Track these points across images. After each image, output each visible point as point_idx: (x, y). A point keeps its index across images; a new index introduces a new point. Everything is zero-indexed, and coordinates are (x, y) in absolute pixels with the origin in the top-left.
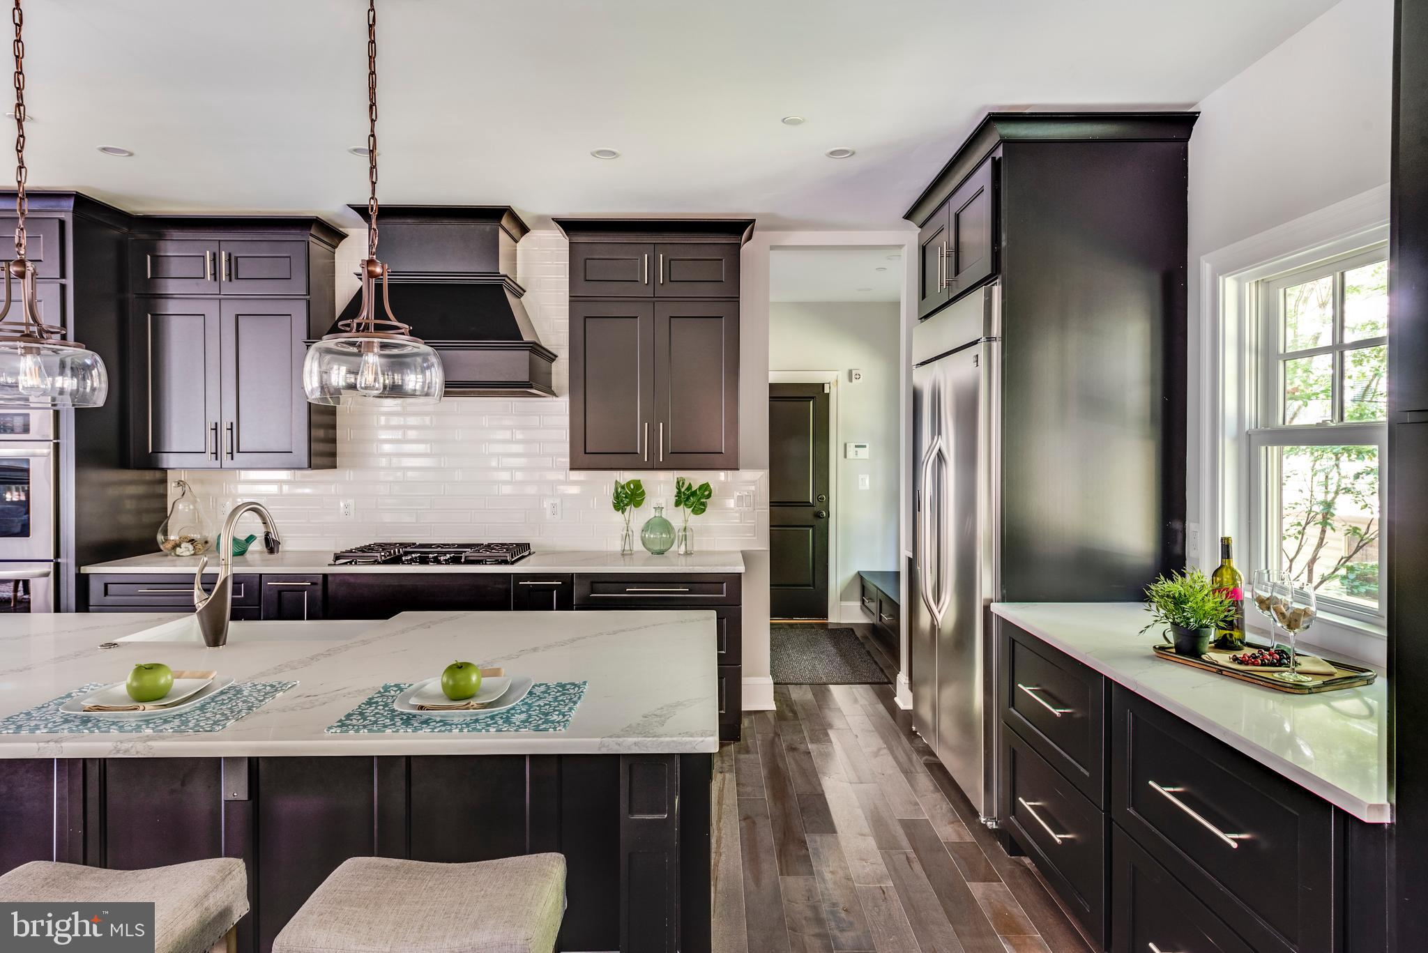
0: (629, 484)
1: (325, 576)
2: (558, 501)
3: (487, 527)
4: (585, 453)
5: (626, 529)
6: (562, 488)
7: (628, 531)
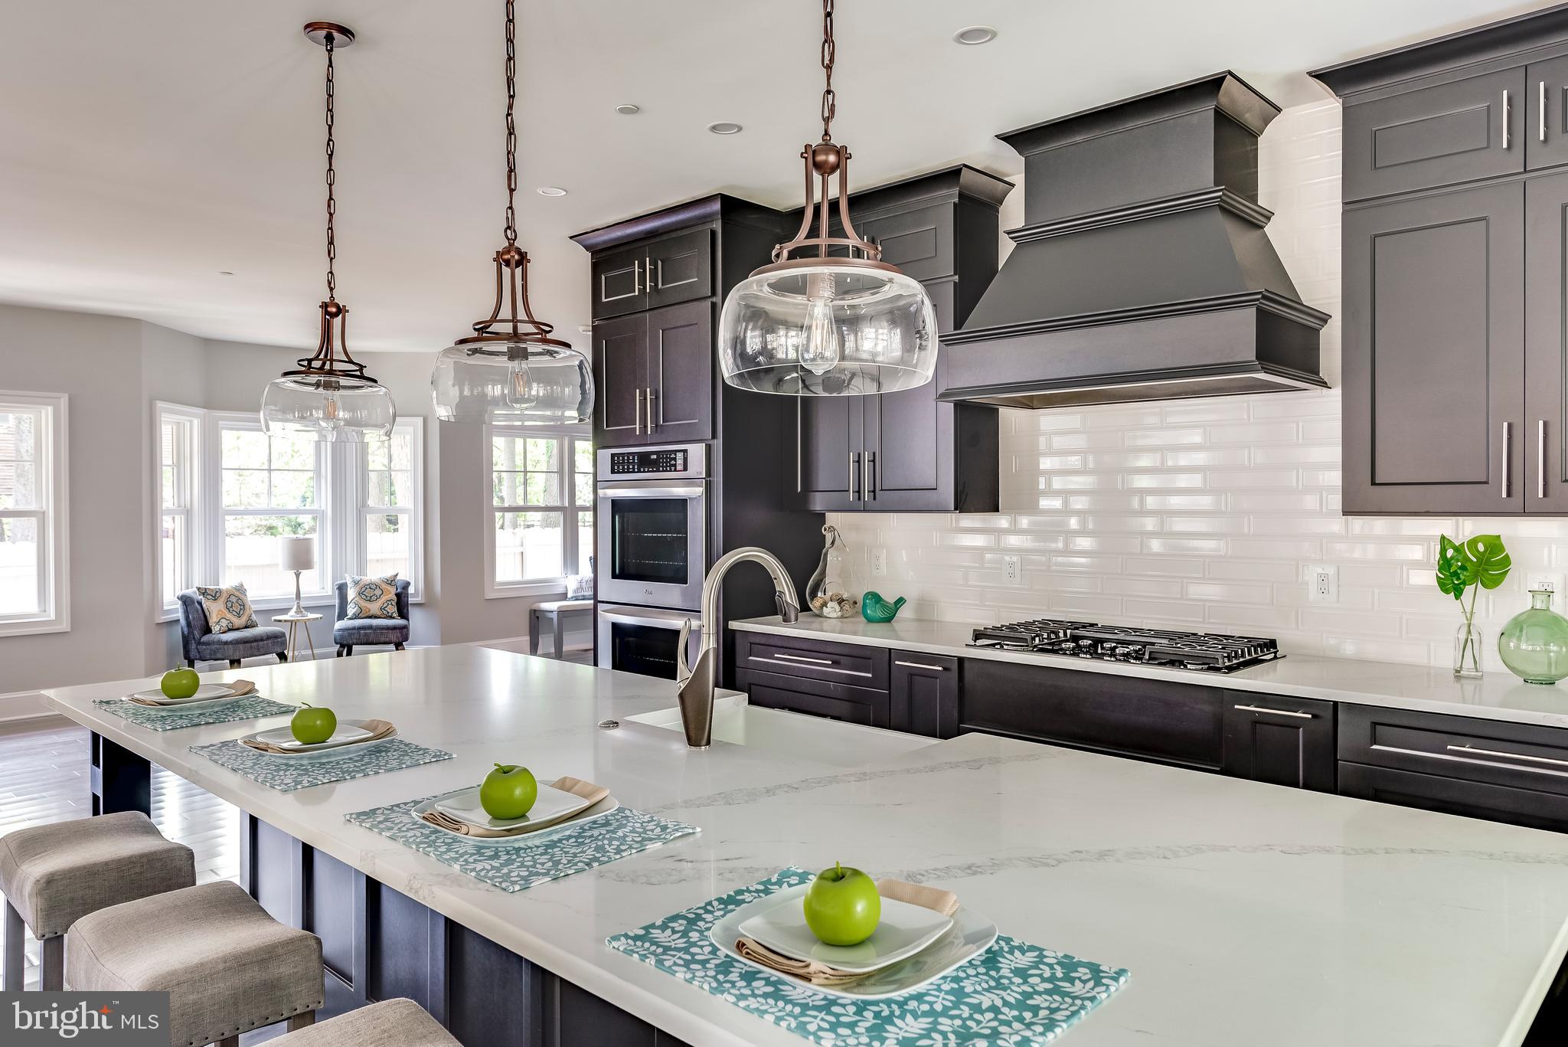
0: (1473, 543)
1: (961, 660)
2: (1331, 571)
3: (1207, 608)
4: (1373, 483)
5: (1465, 630)
6: (1340, 546)
7: (1469, 632)
